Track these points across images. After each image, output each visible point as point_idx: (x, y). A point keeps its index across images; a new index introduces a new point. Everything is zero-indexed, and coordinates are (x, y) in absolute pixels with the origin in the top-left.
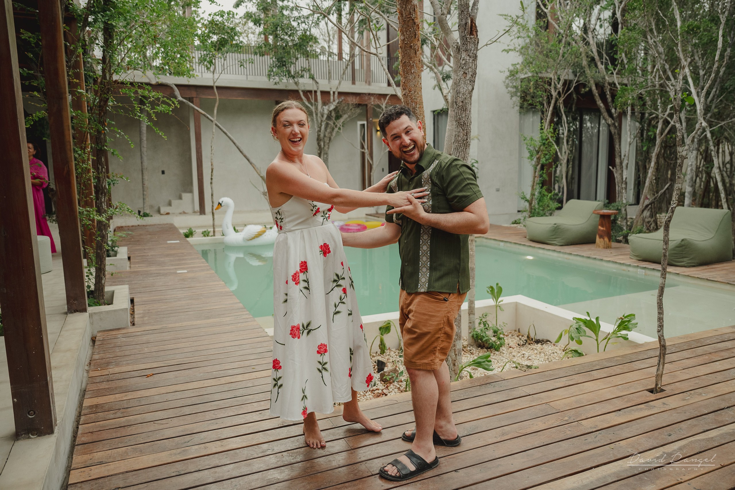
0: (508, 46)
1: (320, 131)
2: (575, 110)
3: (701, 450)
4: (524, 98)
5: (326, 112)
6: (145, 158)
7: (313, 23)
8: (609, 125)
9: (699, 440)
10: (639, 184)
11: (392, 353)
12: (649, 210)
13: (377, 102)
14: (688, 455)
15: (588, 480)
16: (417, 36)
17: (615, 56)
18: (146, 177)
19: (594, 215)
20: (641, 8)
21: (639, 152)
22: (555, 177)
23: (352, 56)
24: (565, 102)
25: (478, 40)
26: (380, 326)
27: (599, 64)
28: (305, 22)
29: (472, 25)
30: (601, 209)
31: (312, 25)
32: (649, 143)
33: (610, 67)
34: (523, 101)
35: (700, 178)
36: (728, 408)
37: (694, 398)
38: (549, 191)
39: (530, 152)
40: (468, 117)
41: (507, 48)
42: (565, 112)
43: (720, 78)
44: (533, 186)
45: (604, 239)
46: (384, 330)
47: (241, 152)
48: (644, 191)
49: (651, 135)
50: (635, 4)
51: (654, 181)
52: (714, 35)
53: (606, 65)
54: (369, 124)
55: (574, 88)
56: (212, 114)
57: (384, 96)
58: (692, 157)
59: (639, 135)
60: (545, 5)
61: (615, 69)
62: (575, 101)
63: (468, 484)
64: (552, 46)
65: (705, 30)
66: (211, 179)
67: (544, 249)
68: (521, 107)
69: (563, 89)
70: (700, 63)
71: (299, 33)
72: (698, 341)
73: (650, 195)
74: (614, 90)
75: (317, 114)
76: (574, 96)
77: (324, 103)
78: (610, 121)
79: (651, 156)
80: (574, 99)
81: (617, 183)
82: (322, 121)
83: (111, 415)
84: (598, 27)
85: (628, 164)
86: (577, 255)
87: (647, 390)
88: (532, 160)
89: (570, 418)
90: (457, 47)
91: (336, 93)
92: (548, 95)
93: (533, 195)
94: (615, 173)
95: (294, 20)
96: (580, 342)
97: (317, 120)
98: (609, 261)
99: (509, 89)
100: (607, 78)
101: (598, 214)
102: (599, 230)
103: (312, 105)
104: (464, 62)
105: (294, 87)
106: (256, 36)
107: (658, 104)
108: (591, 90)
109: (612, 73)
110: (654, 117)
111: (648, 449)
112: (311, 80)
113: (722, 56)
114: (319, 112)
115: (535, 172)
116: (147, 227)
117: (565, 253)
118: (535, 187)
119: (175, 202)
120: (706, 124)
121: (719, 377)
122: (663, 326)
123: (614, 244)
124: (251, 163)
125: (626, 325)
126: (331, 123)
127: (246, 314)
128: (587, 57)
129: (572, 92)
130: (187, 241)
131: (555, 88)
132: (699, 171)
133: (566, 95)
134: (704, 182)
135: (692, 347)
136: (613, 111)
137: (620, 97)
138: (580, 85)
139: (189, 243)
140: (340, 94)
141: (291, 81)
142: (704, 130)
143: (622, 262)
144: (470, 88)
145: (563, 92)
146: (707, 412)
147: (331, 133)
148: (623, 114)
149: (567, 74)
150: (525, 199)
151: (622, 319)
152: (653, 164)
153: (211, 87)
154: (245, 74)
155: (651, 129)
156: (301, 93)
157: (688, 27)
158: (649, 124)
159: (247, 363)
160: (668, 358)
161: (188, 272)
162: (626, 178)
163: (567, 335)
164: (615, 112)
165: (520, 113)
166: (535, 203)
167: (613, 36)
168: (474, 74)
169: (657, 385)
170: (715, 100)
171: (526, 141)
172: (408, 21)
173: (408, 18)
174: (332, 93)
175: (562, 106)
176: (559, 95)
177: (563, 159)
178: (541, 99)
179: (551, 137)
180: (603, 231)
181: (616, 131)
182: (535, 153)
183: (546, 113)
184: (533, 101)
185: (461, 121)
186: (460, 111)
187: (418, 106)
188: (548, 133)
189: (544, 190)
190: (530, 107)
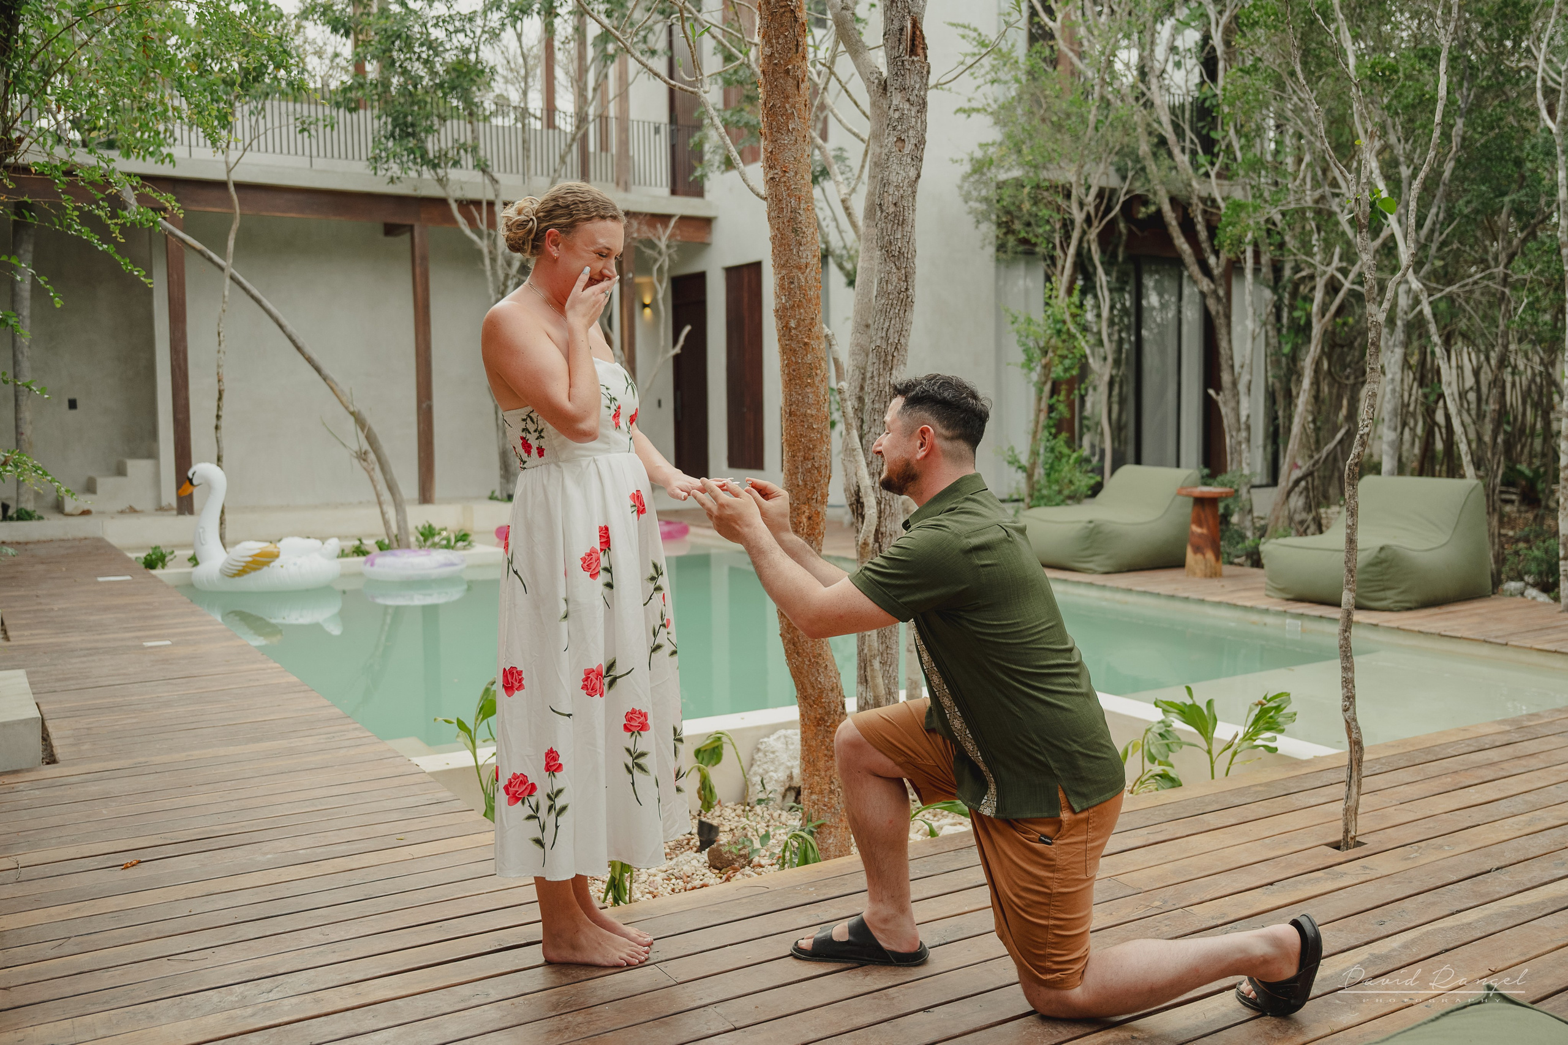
0: (969, 100)
2: (1125, 261)
3: (1448, 947)
4: (1006, 226)
6: (25, 365)
7: (484, 32)
8: (1203, 295)
9: (1442, 929)
10: (1276, 436)
11: (728, 812)
12: (1301, 493)
13: (647, 233)
14: (1422, 956)
15: (1216, 1012)
16: (800, 49)
17: (1213, 134)
18: (27, 415)
19: (1180, 498)
20: (1269, 22)
21: (1274, 357)
22: (1082, 418)
23: (581, 119)
24: (1103, 239)
25: (929, 67)
26: (698, 744)
27: (1176, 151)
28: (463, 30)
29: (914, 33)
30: (1196, 486)
31: (483, 39)
32: (1296, 335)
33: (1202, 158)
34: (1006, 234)
35: (1411, 429)
36: (1497, 869)
37: (1428, 856)
38: (1072, 446)
39: (1026, 350)
40: (909, 240)
41: (966, 106)
42: (1102, 263)
43: (1444, 184)
44: (1035, 433)
45: (1204, 554)
46: (706, 756)
47: (298, 348)
48: (1290, 446)
49: (1299, 318)
50: (1256, 14)
51: (1311, 426)
52: (1427, 89)
53: (1194, 153)
54: (625, 288)
55: (1122, 209)
56: (222, 251)
58: (1393, 361)
59: (1272, 319)
60: (1050, 11)
61: (1213, 164)
62: (1124, 238)
63: (957, 1032)
64: (1072, 103)
65: (1408, 77)
66: (218, 417)
67: (1065, 581)
68: (1001, 247)
69: (1097, 208)
70: (1400, 150)
71: (450, 57)
72: (1428, 750)
73: (1303, 457)
74: (1212, 214)
75: (493, 260)
76: (1122, 226)
78: (1205, 284)
79: (1303, 368)
80: (1120, 233)
81: (1227, 430)
82: (507, 276)
83: (46, 950)
84: (1170, 67)
85: (1250, 382)
86: (1145, 593)
87: (1327, 845)
88: (1031, 370)
89: (1165, 902)
90: (880, 81)
92: (1064, 219)
93: (1035, 453)
94: (1221, 405)
95: (436, 25)
98: (1219, 604)
99: (972, 204)
100: (1195, 184)
101: (1190, 495)
102: (1193, 533)
103: (481, 236)
104: (897, 115)
105: (436, 191)
106: (327, 62)
107: (1314, 242)
108: (1159, 212)
109: (1207, 175)
110: (1304, 278)
111: (1338, 950)
112: (481, 173)
113: (1446, 136)
114: (500, 251)
115: (1040, 399)
116: (31, 546)
117: (1117, 589)
118: (1038, 437)
119: (105, 483)
120: (1421, 286)
121: (1477, 815)
122: (1354, 697)
123: (1227, 569)
125: (1271, 717)
127: (356, 729)
128: (1150, 134)
129: (1116, 216)
130: (154, 577)
131: (1081, 205)
132: (1408, 412)
133: (1104, 222)
134: (1420, 438)
135: (1417, 762)
136: (1212, 260)
137: (1230, 224)
138: (1136, 200)
139: (161, 581)
141: (427, 174)
142: (1417, 302)
143: (1249, 604)
144: (913, 173)
145: (1096, 216)
146: (1455, 879)
148: (1235, 267)
149: (1103, 176)
150: (1017, 464)
151: (1263, 705)
152: (1306, 383)
153: (222, 185)
154: (307, 152)
155: (1299, 303)
156: (454, 207)
157: (1373, 67)
158: (1294, 294)
159: (382, 829)
160: (1367, 784)
161: (174, 644)
162: (1248, 416)
163: (1139, 754)
164: (1217, 264)
165: (998, 260)
166: (1040, 472)
167: (1205, 88)
168: (921, 143)
169: (1347, 831)
170: (1436, 234)
171: (1016, 326)
172: (782, 15)
173: (781, 7)
175: (1094, 248)
176: (1088, 220)
177: (1101, 376)
178: (1048, 228)
179: (1074, 316)
180: (1201, 535)
181: (1221, 308)
182: (1037, 353)
183: (1059, 263)
184: (1027, 232)
185: (893, 248)
186: (890, 226)
187: (802, 206)
188: (1068, 307)
189: (1060, 444)
190: (1021, 248)
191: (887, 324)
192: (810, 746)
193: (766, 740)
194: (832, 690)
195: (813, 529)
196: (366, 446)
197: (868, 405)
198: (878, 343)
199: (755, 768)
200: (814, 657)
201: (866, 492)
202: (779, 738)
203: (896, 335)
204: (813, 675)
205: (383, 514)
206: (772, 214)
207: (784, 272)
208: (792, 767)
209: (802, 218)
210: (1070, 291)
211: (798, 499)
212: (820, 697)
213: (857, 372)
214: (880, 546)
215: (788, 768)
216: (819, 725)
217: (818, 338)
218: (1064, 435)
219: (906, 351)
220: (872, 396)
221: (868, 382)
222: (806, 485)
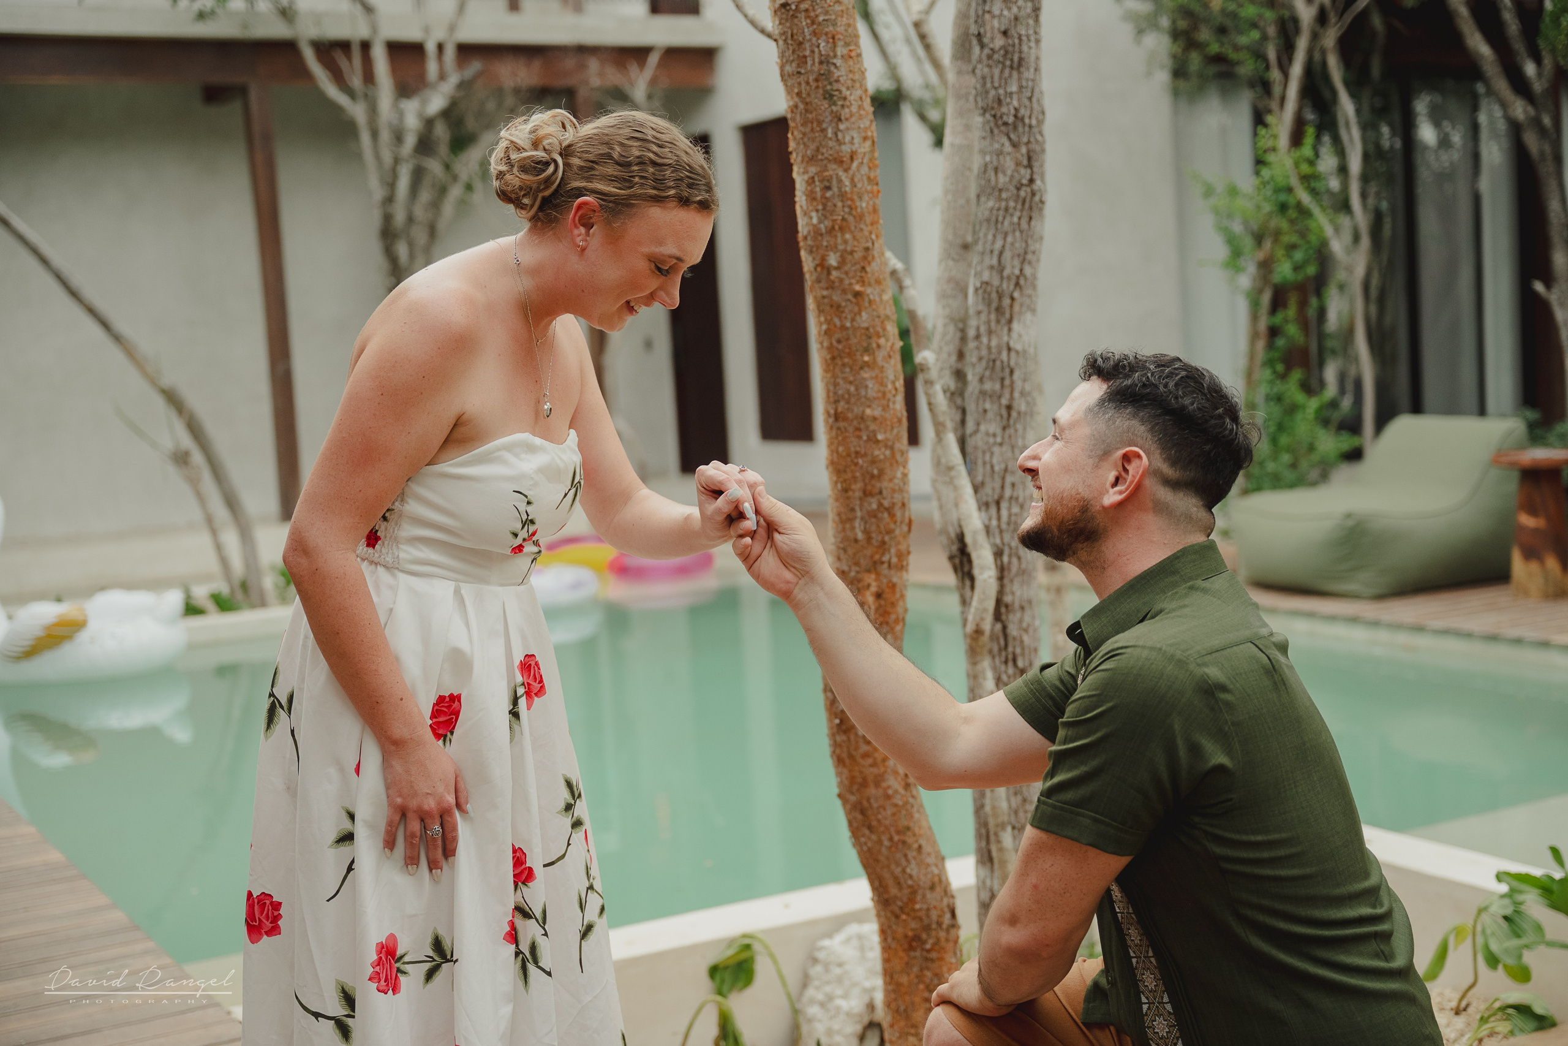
1: (389, 200)
4: (1185, 38)
5: (412, 122)
8: (1516, 125)
13: (613, 77)
19: (1494, 470)
24: (1347, 47)
26: (713, 958)
30: (1522, 447)
34: (1185, 49)
38: (1310, 388)
39: (1231, 240)
40: (1031, 94)
42: (1347, 84)
45: (1541, 561)
46: (728, 976)
47: (73, 293)
57: (638, 54)
62: (1381, 42)
68: (1179, 72)
75: (375, 134)
76: (1377, 21)
77: (405, 89)
78: (1520, 109)
80: (1375, 34)
82: (397, 161)
86: (1447, 631)
88: (1238, 270)
91: (450, 53)
92: (1282, 19)
94: (1555, 305)
96: (1522, 975)
97: (378, 157)
101: (1512, 465)
102: (1522, 528)
103: (352, 97)
105: (278, 30)
114: (383, 122)
115: (1254, 318)
117: (1398, 627)
118: (1256, 379)
124: (117, 338)
126: (434, 166)
129: (1363, 9)
133: (1346, 20)
136: (1530, 69)
140: (467, 51)
147: (435, 205)
156: (309, 55)
163: (1466, 947)
164: (1540, 75)
165: (1176, 93)
171: (1210, 200)
174: (431, 47)
175: (1333, 63)
176: (1322, 18)
177: (1350, 269)
178: (1255, 35)
179: (1306, 179)
180: (1535, 531)
181: (1547, 148)
182: (1248, 242)
183: (1277, 90)
184: (1222, 44)
185: (1004, 109)
186: (996, 71)
187: (840, 51)
188: (1297, 165)
189: (1292, 389)
190: (1212, 70)
191: (999, 244)
192: (899, 985)
193: (826, 943)
194: (932, 888)
195: (886, 613)
196: (186, 441)
197: (973, 386)
198: (986, 276)
199: (810, 992)
200: (898, 832)
201: (975, 542)
202: (848, 940)
203: (1017, 262)
204: (898, 864)
205: (219, 547)
206: (788, 68)
207: (813, 170)
208: (873, 989)
209: (841, 73)
210: (1297, 139)
211: (857, 564)
212: (912, 900)
213: (951, 329)
214: (1004, 628)
215: (866, 991)
216: (911, 948)
217: (878, 282)
218: (1297, 375)
219: (1034, 287)
220: (979, 369)
221: (972, 345)
222: (869, 539)
